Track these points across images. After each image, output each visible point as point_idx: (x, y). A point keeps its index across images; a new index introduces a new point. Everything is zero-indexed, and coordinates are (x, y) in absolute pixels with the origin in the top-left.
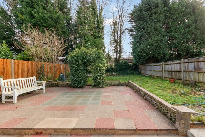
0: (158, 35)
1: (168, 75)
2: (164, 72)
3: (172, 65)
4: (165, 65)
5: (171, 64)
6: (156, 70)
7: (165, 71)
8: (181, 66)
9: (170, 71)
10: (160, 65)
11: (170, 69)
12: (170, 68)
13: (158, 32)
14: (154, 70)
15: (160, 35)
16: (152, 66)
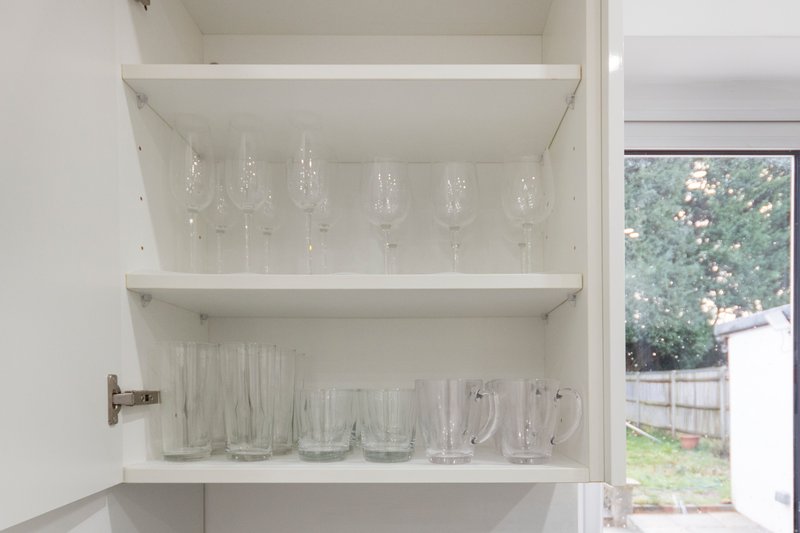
0: (665, 250)
1: (686, 421)
2: (674, 408)
3: (698, 384)
4: (677, 381)
5: (694, 381)
6: (650, 401)
7: (678, 406)
8: (719, 389)
9: (689, 407)
10: (663, 381)
11: (693, 398)
12: (693, 393)
13: (662, 238)
14: (643, 400)
15: (669, 254)
16: (637, 383)
